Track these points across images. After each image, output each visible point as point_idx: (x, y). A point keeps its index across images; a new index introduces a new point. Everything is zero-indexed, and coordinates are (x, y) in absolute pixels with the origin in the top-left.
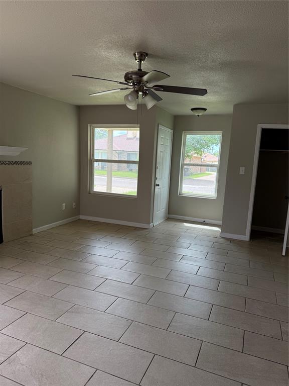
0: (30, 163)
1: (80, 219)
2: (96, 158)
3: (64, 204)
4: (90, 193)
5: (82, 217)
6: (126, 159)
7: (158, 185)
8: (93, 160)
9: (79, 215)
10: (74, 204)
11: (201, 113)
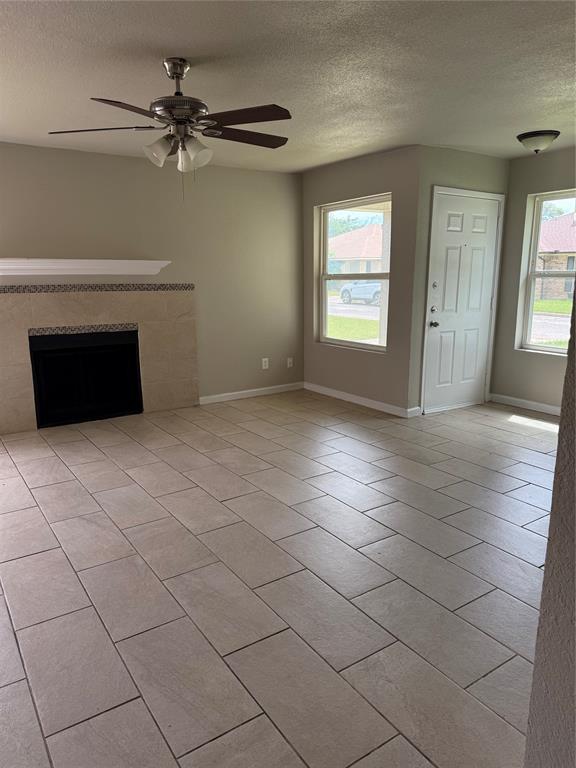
0: (190, 287)
1: (304, 389)
2: (331, 271)
3: (266, 359)
4: (318, 341)
5: (308, 386)
6: (364, 272)
7: (435, 325)
8: (323, 277)
9: (303, 380)
10: (290, 360)
11: (543, 145)
